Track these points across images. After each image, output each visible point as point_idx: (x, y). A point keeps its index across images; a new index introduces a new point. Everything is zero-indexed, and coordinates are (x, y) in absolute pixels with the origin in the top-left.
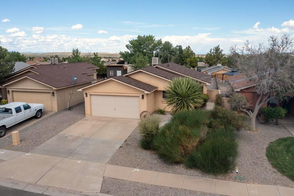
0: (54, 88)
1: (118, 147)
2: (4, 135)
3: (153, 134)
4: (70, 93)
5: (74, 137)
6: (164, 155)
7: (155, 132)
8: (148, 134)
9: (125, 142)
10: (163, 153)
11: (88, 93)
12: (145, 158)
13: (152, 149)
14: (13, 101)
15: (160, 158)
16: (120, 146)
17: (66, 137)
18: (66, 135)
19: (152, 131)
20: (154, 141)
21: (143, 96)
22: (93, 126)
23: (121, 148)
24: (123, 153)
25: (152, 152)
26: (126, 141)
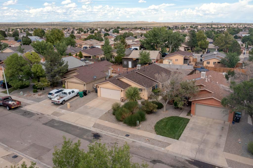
2: (64, 103)
5: (90, 107)
11: (99, 86)
14: (68, 88)
17: (87, 107)
18: (87, 106)
21: (122, 91)
22: (99, 102)
23: (106, 113)
24: (105, 116)
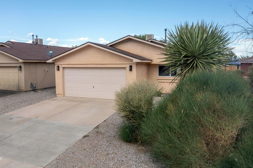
0: (21, 61)
1: (81, 135)
3: (142, 112)
4: (45, 70)
5: (22, 119)
6: (163, 156)
7: (145, 108)
8: (133, 112)
9: (95, 129)
10: (160, 152)
11: (60, 66)
12: (124, 159)
13: (140, 142)
15: (154, 162)
16: (85, 134)
17: (11, 119)
18: (12, 116)
19: (139, 107)
20: (143, 126)
21: (131, 67)
22: (59, 107)
23: (86, 138)
24: (85, 148)
25: (140, 148)
26: (97, 127)
